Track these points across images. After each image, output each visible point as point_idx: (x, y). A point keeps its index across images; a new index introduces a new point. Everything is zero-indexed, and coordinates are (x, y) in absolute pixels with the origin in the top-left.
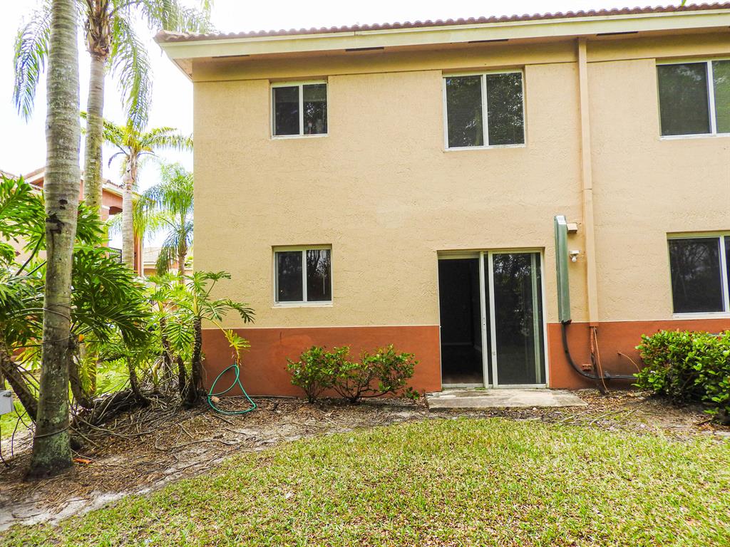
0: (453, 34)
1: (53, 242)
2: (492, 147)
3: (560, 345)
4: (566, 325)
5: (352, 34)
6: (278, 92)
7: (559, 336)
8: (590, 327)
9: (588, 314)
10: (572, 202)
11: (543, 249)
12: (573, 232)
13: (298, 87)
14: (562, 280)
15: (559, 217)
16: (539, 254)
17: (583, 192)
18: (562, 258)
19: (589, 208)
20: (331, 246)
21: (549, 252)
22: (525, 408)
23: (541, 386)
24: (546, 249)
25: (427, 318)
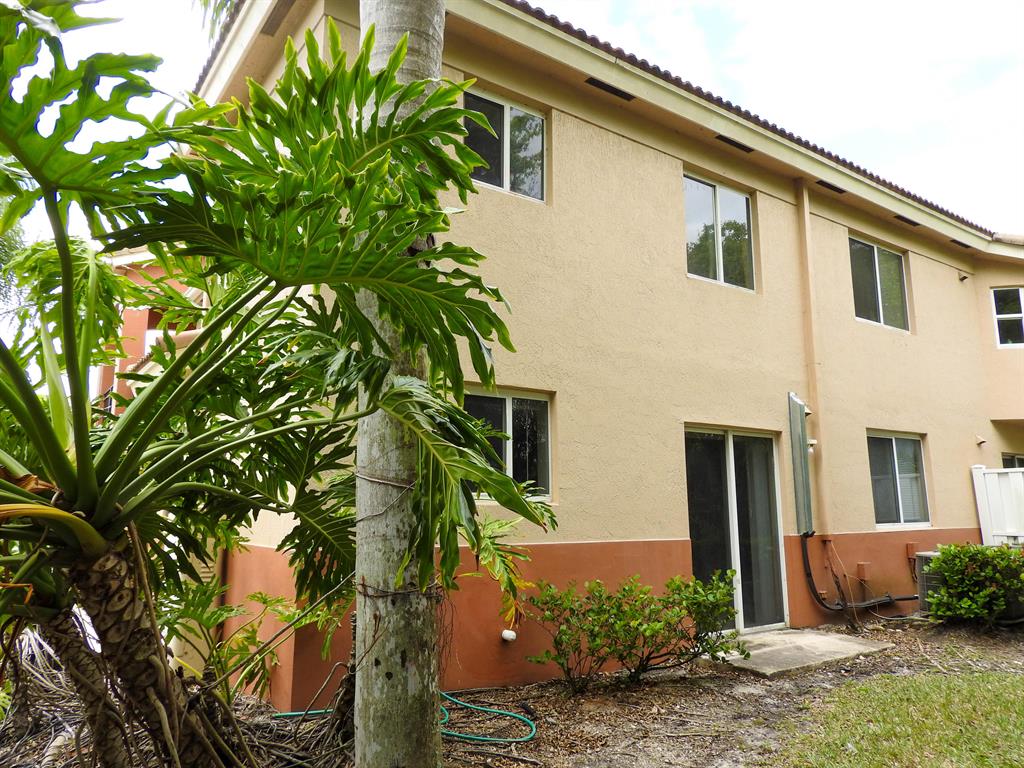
2: (726, 285)
3: (799, 565)
4: (806, 538)
5: (612, 59)
7: (797, 552)
8: (824, 541)
9: (822, 525)
10: (798, 376)
11: (778, 434)
12: (807, 414)
13: (502, 107)
14: (800, 478)
15: (792, 394)
16: (771, 440)
17: (809, 366)
18: (800, 447)
19: (820, 387)
20: (552, 394)
21: (785, 438)
22: (853, 659)
23: (781, 625)
24: (783, 434)
25: (676, 527)
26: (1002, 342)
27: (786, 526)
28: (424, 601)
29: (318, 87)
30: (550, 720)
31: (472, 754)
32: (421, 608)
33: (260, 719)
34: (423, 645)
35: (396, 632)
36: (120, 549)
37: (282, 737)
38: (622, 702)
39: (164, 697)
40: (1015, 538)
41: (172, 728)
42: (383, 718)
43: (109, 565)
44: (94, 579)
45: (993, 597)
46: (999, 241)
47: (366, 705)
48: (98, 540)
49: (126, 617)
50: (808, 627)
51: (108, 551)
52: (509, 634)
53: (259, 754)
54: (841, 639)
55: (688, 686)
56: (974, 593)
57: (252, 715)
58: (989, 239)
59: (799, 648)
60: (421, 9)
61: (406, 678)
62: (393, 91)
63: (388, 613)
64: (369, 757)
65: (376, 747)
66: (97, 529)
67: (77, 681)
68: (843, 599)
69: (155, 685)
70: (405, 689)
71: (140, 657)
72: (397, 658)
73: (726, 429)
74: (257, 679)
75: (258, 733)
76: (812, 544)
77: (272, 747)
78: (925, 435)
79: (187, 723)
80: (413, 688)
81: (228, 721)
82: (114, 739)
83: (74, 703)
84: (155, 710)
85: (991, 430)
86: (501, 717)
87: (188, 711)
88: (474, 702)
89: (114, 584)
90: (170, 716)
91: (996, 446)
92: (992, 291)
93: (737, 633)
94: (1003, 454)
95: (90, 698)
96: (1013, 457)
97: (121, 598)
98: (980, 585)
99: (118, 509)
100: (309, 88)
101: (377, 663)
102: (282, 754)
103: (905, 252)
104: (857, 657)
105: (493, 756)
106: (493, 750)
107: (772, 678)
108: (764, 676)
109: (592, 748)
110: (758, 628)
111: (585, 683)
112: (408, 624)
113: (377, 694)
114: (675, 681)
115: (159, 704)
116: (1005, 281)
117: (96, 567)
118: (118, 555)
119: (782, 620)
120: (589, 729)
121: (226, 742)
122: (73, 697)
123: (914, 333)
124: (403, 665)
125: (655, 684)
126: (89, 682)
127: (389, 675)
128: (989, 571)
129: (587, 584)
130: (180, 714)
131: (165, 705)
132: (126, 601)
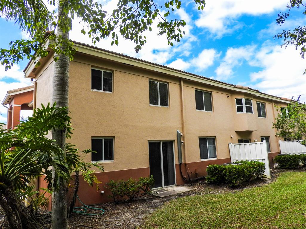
0: (155, 68)
1: (62, 137)
2: (161, 106)
3: (179, 171)
4: (180, 164)
5: (127, 59)
6: (93, 71)
7: (178, 168)
8: (186, 165)
9: (185, 161)
10: (180, 126)
11: (174, 140)
12: (181, 135)
13: (101, 71)
14: (180, 150)
15: (178, 131)
16: (173, 142)
17: (182, 124)
18: (179, 143)
19: (185, 128)
20: (114, 137)
21: (176, 142)
22: (185, 192)
23: (174, 185)
24: (175, 141)
25: (146, 165)
26: (238, 112)
27: (176, 162)
28: (63, 192)
29: (40, 113)
30: (109, 210)
31: (88, 217)
32: (62, 193)
33: (45, 213)
34: (63, 199)
35: (58, 197)
36: (10, 187)
37: (48, 217)
38: (125, 206)
39: (18, 210)
40: (238, 160)
41: (19, 214)
42: (55, 211)
43: (8, 190)
44: (6, 192)
45: (218, 177)
46: (236, 87)
47: (53, 209)
48: (6, 186)
49: (11, 198)
50: (181, 185)
51: (8, 188)
52: (103, 192)
53: (43, 220)
54: (185, 188)
55: (143, 201)
56: (215, 176)
57: (43, 213)
58: (234, 87)
59: (174, 191)
60: (63, 86)
61: (59, 204)
62: (54, 109)
63: (57, 194)
64: (53, 218)
65: (54, 216)
66: (6, 184)
67: (3, 208)
68: (189, 178)
69: (16, 208)
70: (59, 206)
71: (14, 204)
72: (58, 201)
73: (160, 141)
74: (45, 205)
75: (43, 216)
76: (182, 166)
77: (46, 219)
78: (216, 137)
79: (22, 213)
80: (61, 206)
81: (36, 214)
82: (11, 218)
83: (3, 213)
84: (17, 212)
85: (235, 134)
86: (98, 210)
87: (22, 212)
88: (93, 207)
89: (9, 193)
90: (19, 213)
91: (236, 137)
92: (236, 99)
93: (163, 188)
94: (238, 139)
95: (6, 211)
96: (242, 139)
97: (10, 195)
98: (216, 174)
99: (9, 181)
100: (38, 114)
101: (55, 202)
102: (48, 220)
103: (211, 92)
104: (186, 192)
105: (92, 218)
106: (93, 217)
107: (163, 198)
108: (161, 198)
109: (115, 215)
110: (168, 186)
111: (118, 201)
112: (60, 195)
113: (55, 207)
114: (140, 200)
115: (17, 211)
116: (239, 97)
117: (6, 190)
118: (10, 188)
119: (175, 184)
120: (117, 211)
121: (35, 218)
122: (3, 211)
123: (213, 112)
124: (59, 202)
125: (136, 201)
126: (6, 208)
127: (57, 204)
128: (217, 171)
129: (119, 180)
130: (21, 212)
131: (18, 211)
132: (11, 195)
